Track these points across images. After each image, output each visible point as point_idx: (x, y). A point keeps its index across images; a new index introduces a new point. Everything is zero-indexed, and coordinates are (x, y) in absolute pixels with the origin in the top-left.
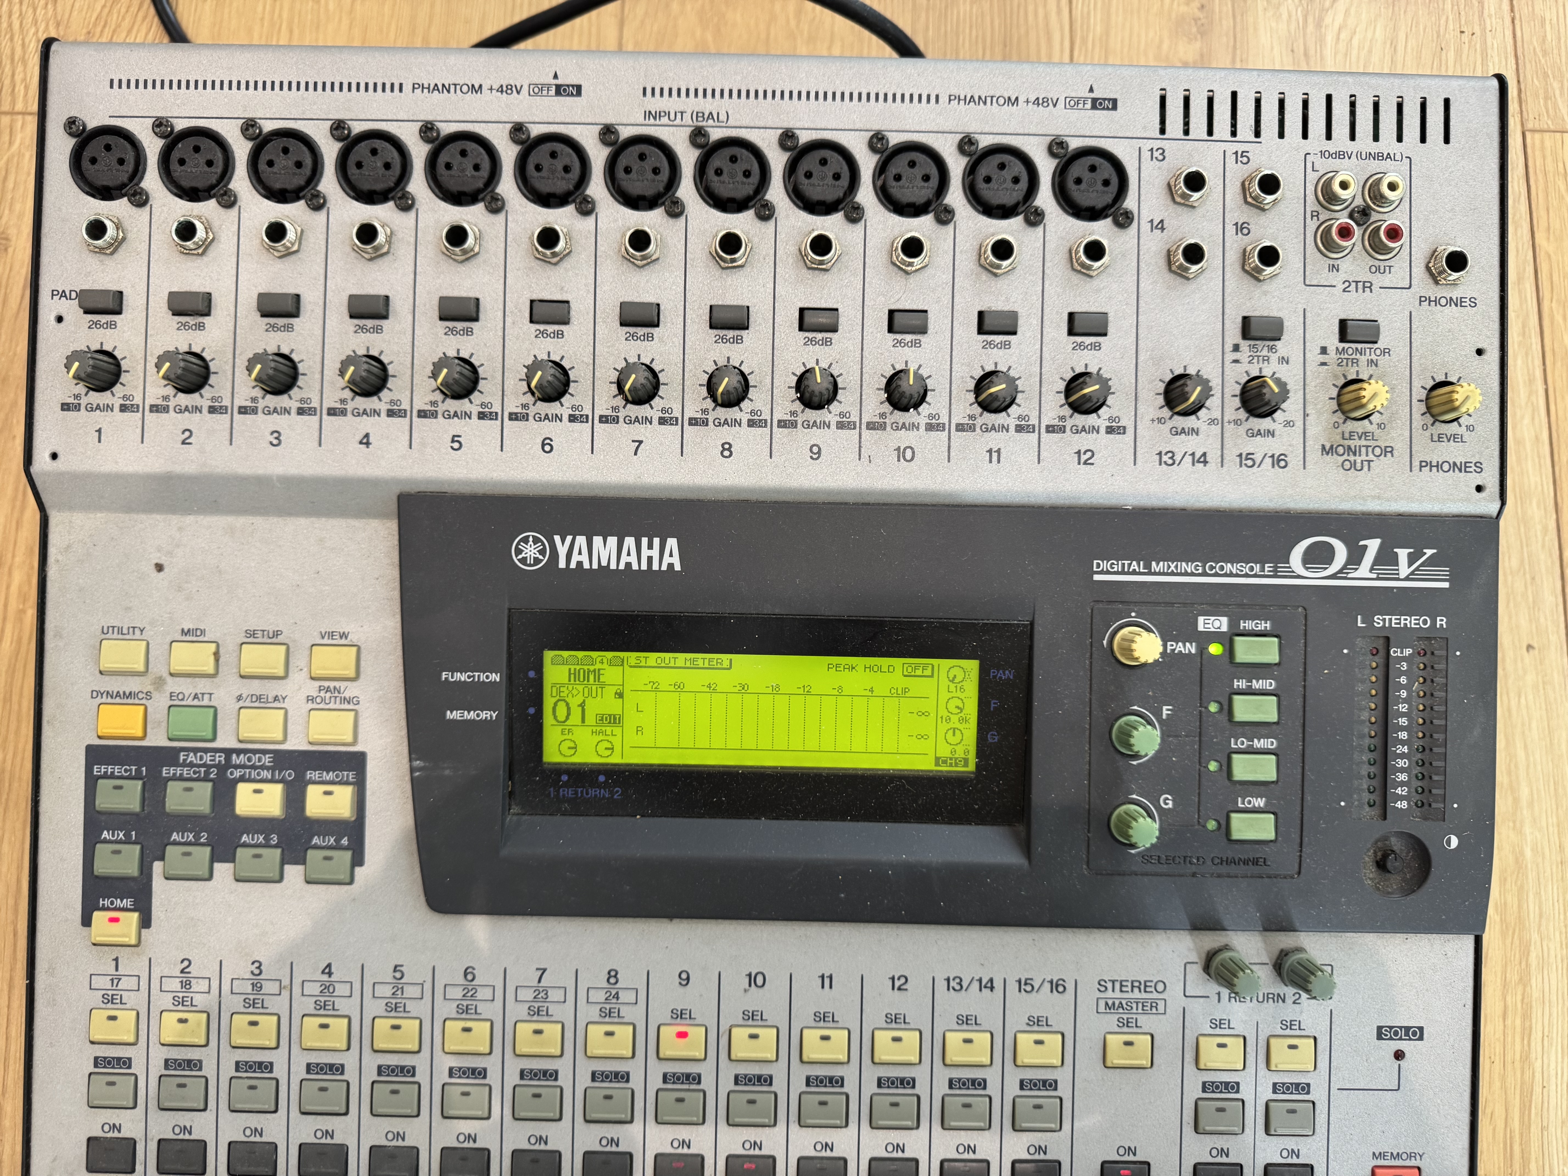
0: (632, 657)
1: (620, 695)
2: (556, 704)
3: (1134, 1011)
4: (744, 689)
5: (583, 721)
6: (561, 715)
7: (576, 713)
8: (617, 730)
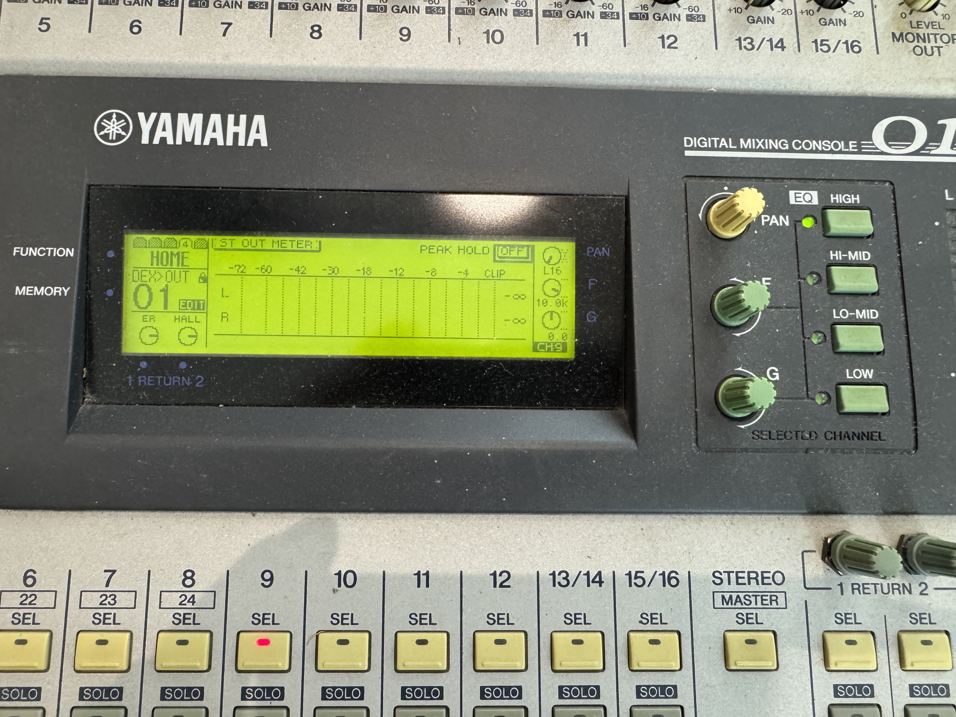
0: (217, 240)
1: (205, 280)
2: (137, 289)
3: (753, 605)
4: (334, 273)
5: (166, 307)
6: (143, 301)
7: (159, 298)
8: (201, 317)
